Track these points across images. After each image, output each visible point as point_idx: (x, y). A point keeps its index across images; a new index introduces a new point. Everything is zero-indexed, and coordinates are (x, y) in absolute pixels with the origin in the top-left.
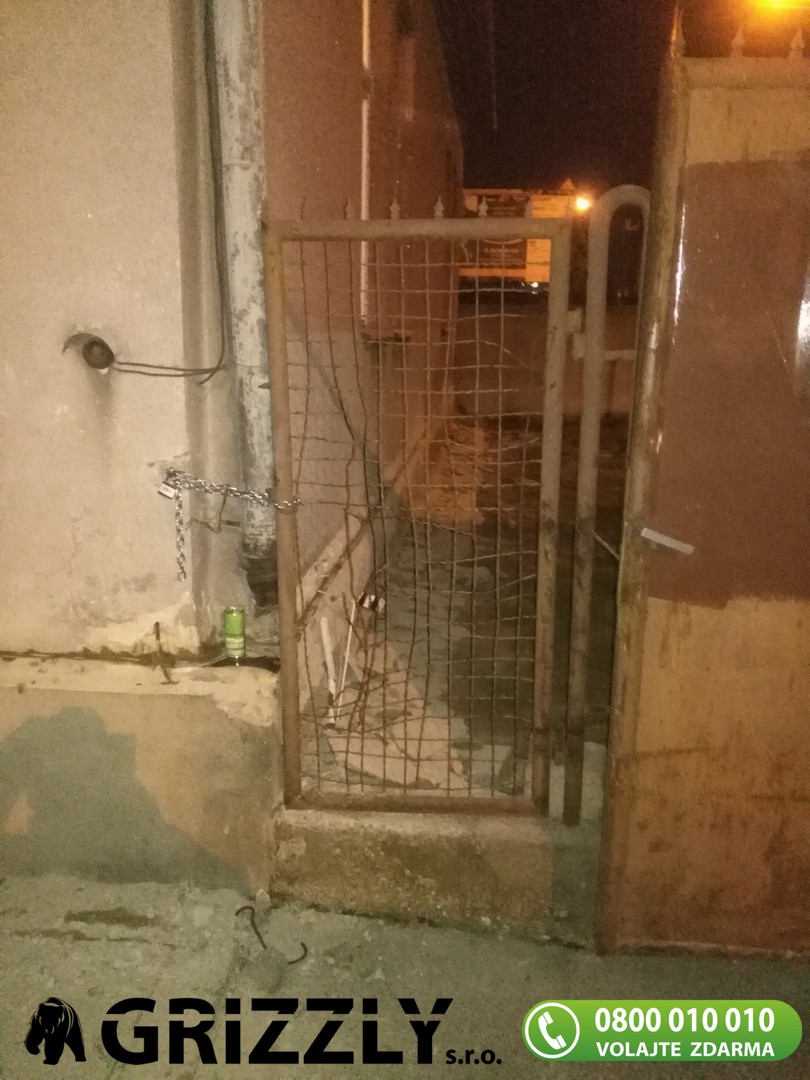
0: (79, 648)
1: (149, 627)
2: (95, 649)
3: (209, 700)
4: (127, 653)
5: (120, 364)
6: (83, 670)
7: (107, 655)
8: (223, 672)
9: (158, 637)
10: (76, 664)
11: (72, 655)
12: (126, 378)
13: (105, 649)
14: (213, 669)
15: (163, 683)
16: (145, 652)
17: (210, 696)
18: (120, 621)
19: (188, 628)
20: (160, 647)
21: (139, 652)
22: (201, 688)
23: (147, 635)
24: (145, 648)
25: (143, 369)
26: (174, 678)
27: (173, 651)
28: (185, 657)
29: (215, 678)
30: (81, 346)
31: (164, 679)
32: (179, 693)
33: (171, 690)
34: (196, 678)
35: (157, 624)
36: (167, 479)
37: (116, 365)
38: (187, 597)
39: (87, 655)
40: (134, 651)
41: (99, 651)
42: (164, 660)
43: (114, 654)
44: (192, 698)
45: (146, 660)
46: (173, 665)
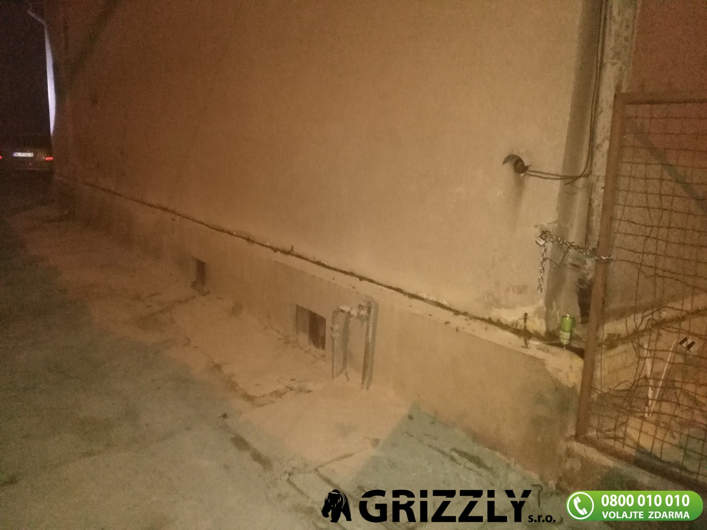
0: (487, 317)
1: (521, 315)
2: (495, 320)
3: (542, 362)
4: (509, 325)
5: (530, 171)
6: (486, 328)
7: (499, 324)
8: (554, 349)
9: (525, 321)
10: (484, 325)
11: (483, 319)
12: (532, 179)
13: (499, 320)
14: (549, 346)
15: (522, 347)
16: (518, 328)
17: (543, 360)
18: (507, 307)
19: (540, 320)
20: (525, 327)
21: (514, 327)
22: (540, 355)
23: (520, 319)
24: (519, 326)
25: (540, 175)
26: (529, 346)
27: (532, 331)
28: (537, 336)
29: (548, 351)
30: (514, 162)
31: (524, 345)
32: (527, 353)
33: (524, 351)
34: (539, 349)
35: (526, 314)
36: (541, 235)
37: (528, 172)
38: (541, 302)
39: (490, 321)
40: (512, 325)
41: (495, 321)
42: (525, 334)
43: (502, 324)
44: (533, 359)
45: (517, 332)
46: (529, 338)
